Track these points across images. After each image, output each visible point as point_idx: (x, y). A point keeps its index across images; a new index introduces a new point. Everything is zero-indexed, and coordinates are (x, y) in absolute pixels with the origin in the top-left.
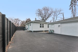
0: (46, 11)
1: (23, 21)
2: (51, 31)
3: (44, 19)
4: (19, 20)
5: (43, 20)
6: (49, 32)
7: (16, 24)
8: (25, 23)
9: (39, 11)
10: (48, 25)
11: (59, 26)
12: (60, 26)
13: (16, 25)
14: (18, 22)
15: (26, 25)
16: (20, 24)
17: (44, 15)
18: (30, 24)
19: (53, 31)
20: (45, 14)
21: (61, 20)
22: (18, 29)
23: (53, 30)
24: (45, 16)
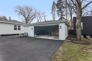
9: (19, 8)
11: (32, 28)
23: (27, 33)
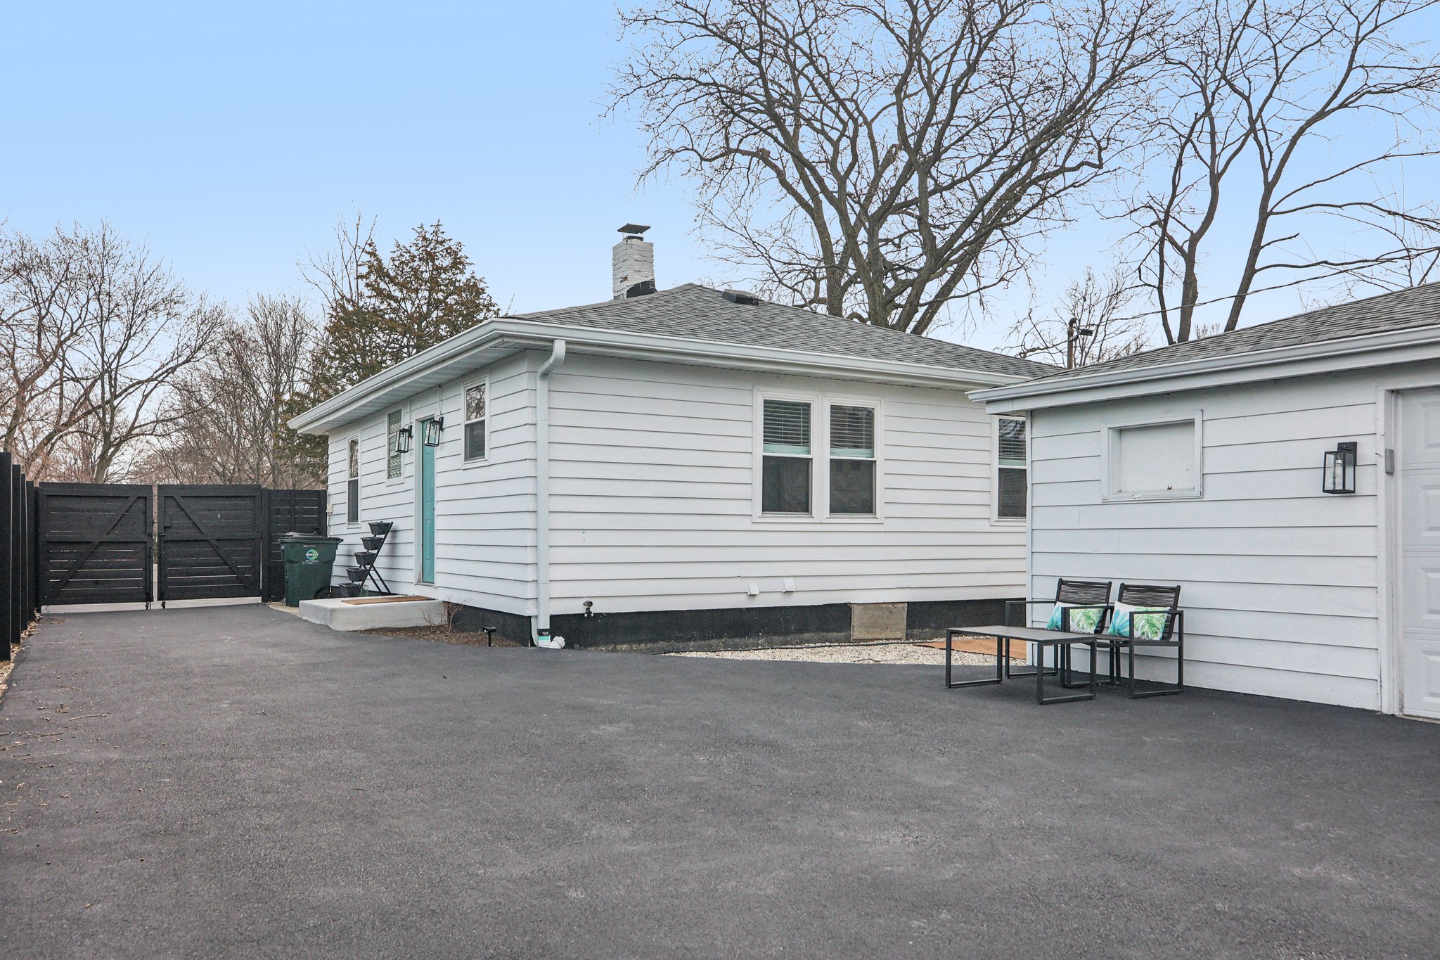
0: (945, 28)
1: (242, 318)
2: (1083, 621)
3: (874, 269)
4: (120, 279)
5: (856, 300)
6: (1024, 656)
7: (45, 406)
8: (323, 384)
10: (1012, 445)
11: (1347, 452)
12: (1369, 477)
13: (26, 442)
14: (82, 358)
15: (337, 452)
16: (164, 398)
17: (886, 133)
18: (454, 410)
19: (1149, 623)
20: (917, 104)
21: (1395, 279)
22: (88, 548)
23: (1145, 593)
24: (921, 165)
